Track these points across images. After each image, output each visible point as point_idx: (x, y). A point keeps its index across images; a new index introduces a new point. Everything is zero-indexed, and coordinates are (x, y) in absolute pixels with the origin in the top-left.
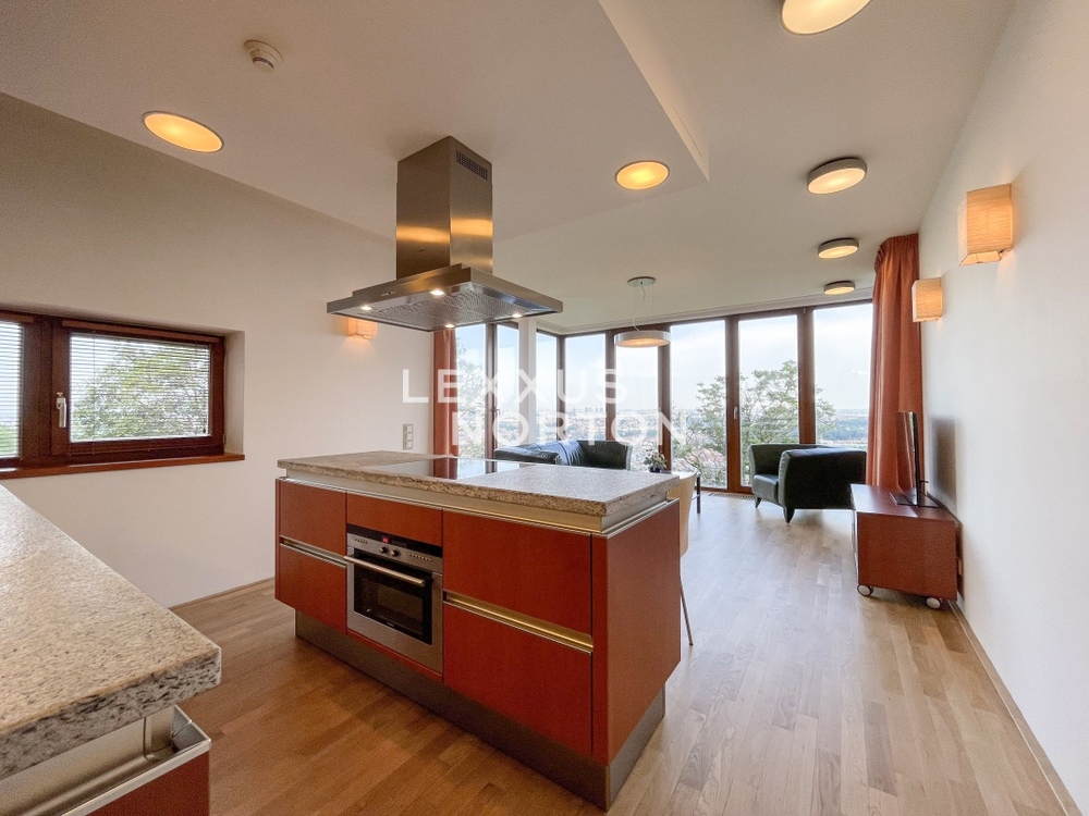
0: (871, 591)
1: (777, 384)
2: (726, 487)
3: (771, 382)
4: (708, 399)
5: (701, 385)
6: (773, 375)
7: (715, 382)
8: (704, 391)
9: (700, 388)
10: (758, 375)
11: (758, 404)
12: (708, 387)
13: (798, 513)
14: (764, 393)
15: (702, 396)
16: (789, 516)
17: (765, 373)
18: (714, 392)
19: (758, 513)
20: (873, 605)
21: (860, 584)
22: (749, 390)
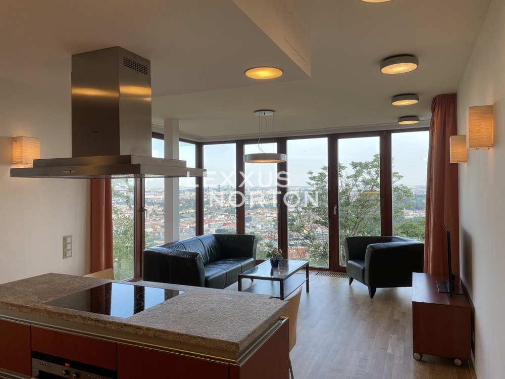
0: (421, 356)
1: (369, 173)
2: (328, 267)
3: (365, 171)
4: (317, 184)
5: (311, 173)
6: (366, 166)
7: (321, 171)
8: (313, 178)
9: (310, 176)
10: (355, 165)
11: (355, 189)
12: (316, 174)
13: (379, 290)
14: (360, 179)
15: (312, 182)
16: (372, 292)
17: (360, 164)
18: (320, 178)
19: (351, 289)
20: (422, 367)
21: (414, 352)
22: (348, 177)
